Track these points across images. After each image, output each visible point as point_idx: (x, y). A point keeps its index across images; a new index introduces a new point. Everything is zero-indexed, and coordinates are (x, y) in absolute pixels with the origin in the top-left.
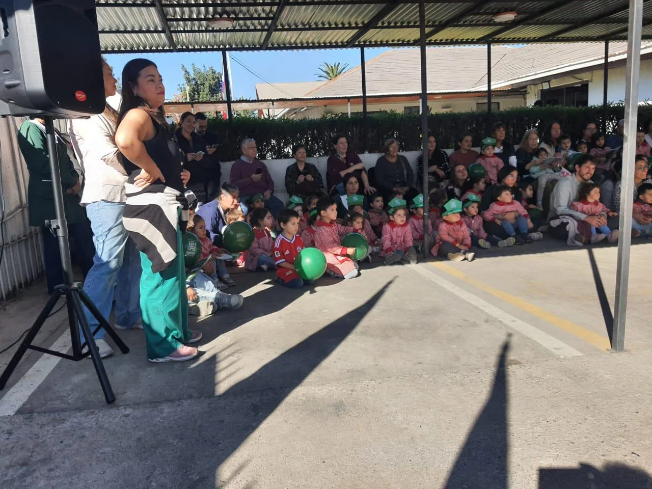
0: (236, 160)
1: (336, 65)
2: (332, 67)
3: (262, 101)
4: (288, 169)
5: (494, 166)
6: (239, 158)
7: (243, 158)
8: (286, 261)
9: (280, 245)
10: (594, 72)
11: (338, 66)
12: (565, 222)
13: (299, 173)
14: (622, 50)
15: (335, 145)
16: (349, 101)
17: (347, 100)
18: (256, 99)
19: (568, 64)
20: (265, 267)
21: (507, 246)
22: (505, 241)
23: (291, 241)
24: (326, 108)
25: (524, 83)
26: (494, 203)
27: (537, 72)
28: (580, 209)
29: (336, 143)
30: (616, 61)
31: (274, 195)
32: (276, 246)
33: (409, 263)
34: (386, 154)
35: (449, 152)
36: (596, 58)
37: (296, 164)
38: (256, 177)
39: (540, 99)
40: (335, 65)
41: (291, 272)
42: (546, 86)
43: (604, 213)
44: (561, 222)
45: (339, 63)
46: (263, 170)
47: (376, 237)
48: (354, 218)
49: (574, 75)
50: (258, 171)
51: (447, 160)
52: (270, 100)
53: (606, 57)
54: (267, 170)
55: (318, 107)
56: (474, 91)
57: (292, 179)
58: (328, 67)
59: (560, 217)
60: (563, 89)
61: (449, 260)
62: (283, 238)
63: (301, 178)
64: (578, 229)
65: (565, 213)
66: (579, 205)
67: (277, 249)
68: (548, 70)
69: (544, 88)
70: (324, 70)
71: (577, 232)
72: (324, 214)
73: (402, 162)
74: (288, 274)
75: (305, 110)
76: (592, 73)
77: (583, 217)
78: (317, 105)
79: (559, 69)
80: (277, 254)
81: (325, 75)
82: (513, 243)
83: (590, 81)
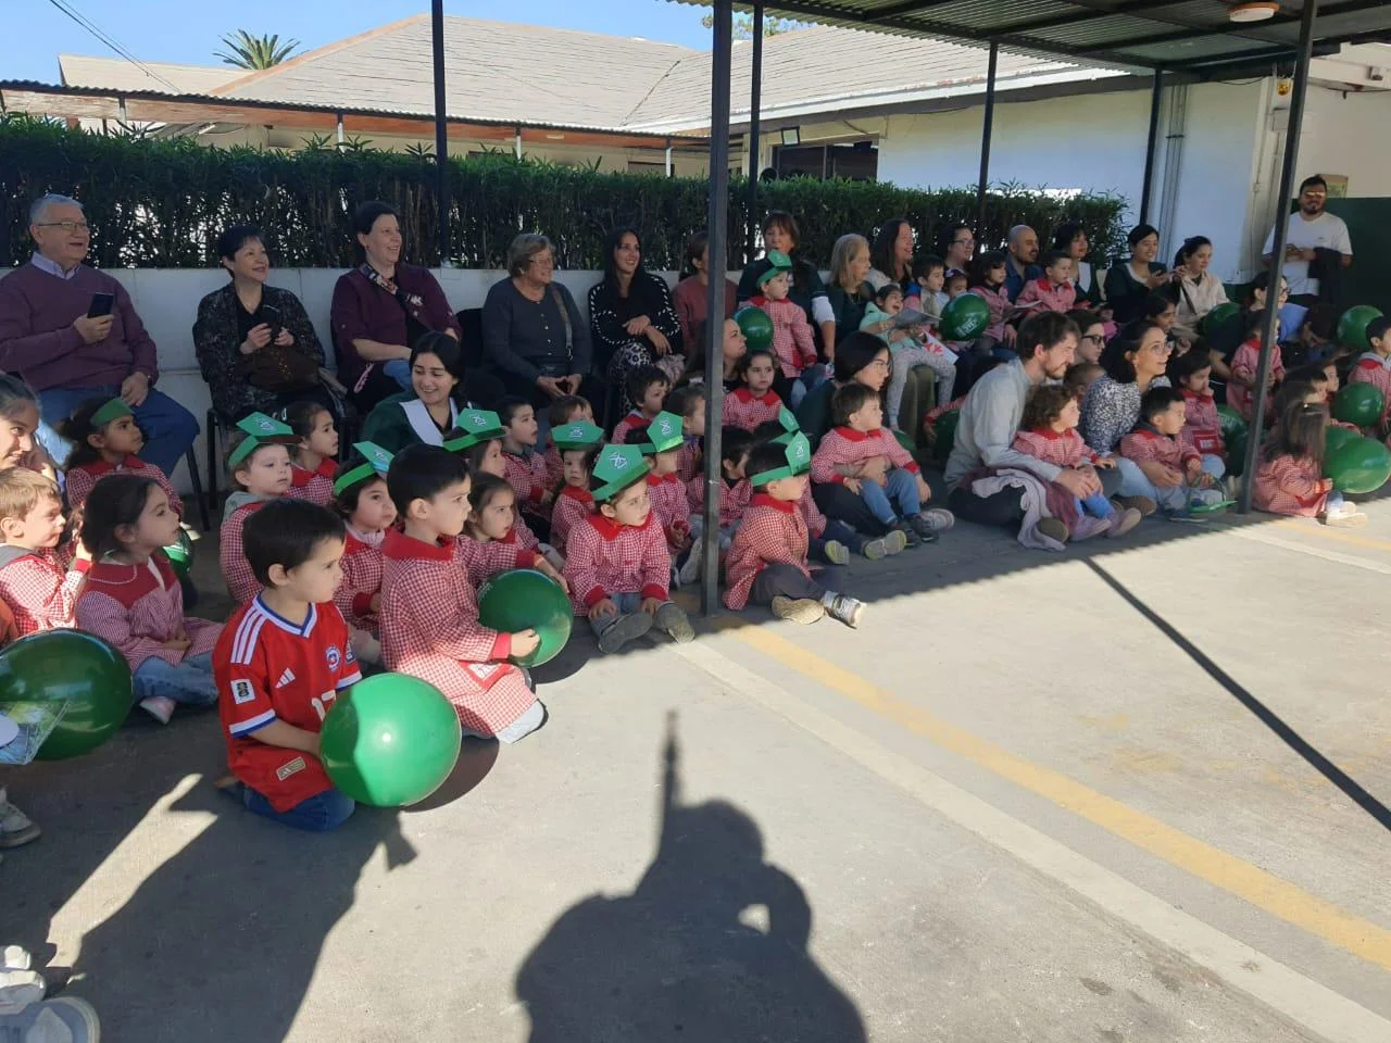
0: (11, 265)
1: (269, 41)
2: (258, 42)
3: (76, 91)
4: (205, 304)
5: (786, 325)
6: (25, 259)
7: (39, 261)
8: (279, 716)
9: (255, 652)
10: (891, 117)
11: (273, 41)
12: (1016, 486)
13: (248, 321)
14: (969, 74)
15: (361, 236)
16: (340, 120)
17: (335, 117)
18: (59, 83)
19: (848, 95)
20: (160, 708)
21: (888, 556)
22: (882, 541)
23: (303, 628)
24: (270, 131)
25: (742, 127)
26: (833, 431)
27: (777, 106)
28: (1040, 450)
29: (367, 231)
30: (953, 98)
31: (158, 387)
32: (236, 658)
33: (671, 640)
34: (515, 273)
35: (670, 277)
36: (909, 86)
37: (230, 290)
38: (94, 327)
39: (770, 166)
40: (265, 40)
41: (298, 764)
42: (791, 139)
43: (1087, 461)
44: (1003, 485)
45: (276, 37)
46: (111, 301)
47: (537, 540)
48: (486, 495)
49: (849, 121)
50: (99, 306)
51: (669, 300)
52: (114, 93)
53: (991, 80)
54: (130, 306)
55: (248, 126)
56: (638, 131)
57: (221, 338)
58: (248, 40)
59: (999, 472)
60: (823, 148)
61: (778, 618)
62: (268, 622)
63: (258, 336)
64: (1048, 504)
65: (1008, 462)
66: (1038, 441)
67: (242, 671)
68: (801, 102)
69: (787, 143)
70: (239, 47)
71: (1047, 513)
72: (421, 509)
73: (559, 301)
74: (284, 772)
75: (209, 132)
76: (888, 119)
77: (1053, 473)
78: (246, 121)
79: (825, 102)
80: (243, 692)
81: (242, 59)
82: (900, 548)
83: (882, 137)
